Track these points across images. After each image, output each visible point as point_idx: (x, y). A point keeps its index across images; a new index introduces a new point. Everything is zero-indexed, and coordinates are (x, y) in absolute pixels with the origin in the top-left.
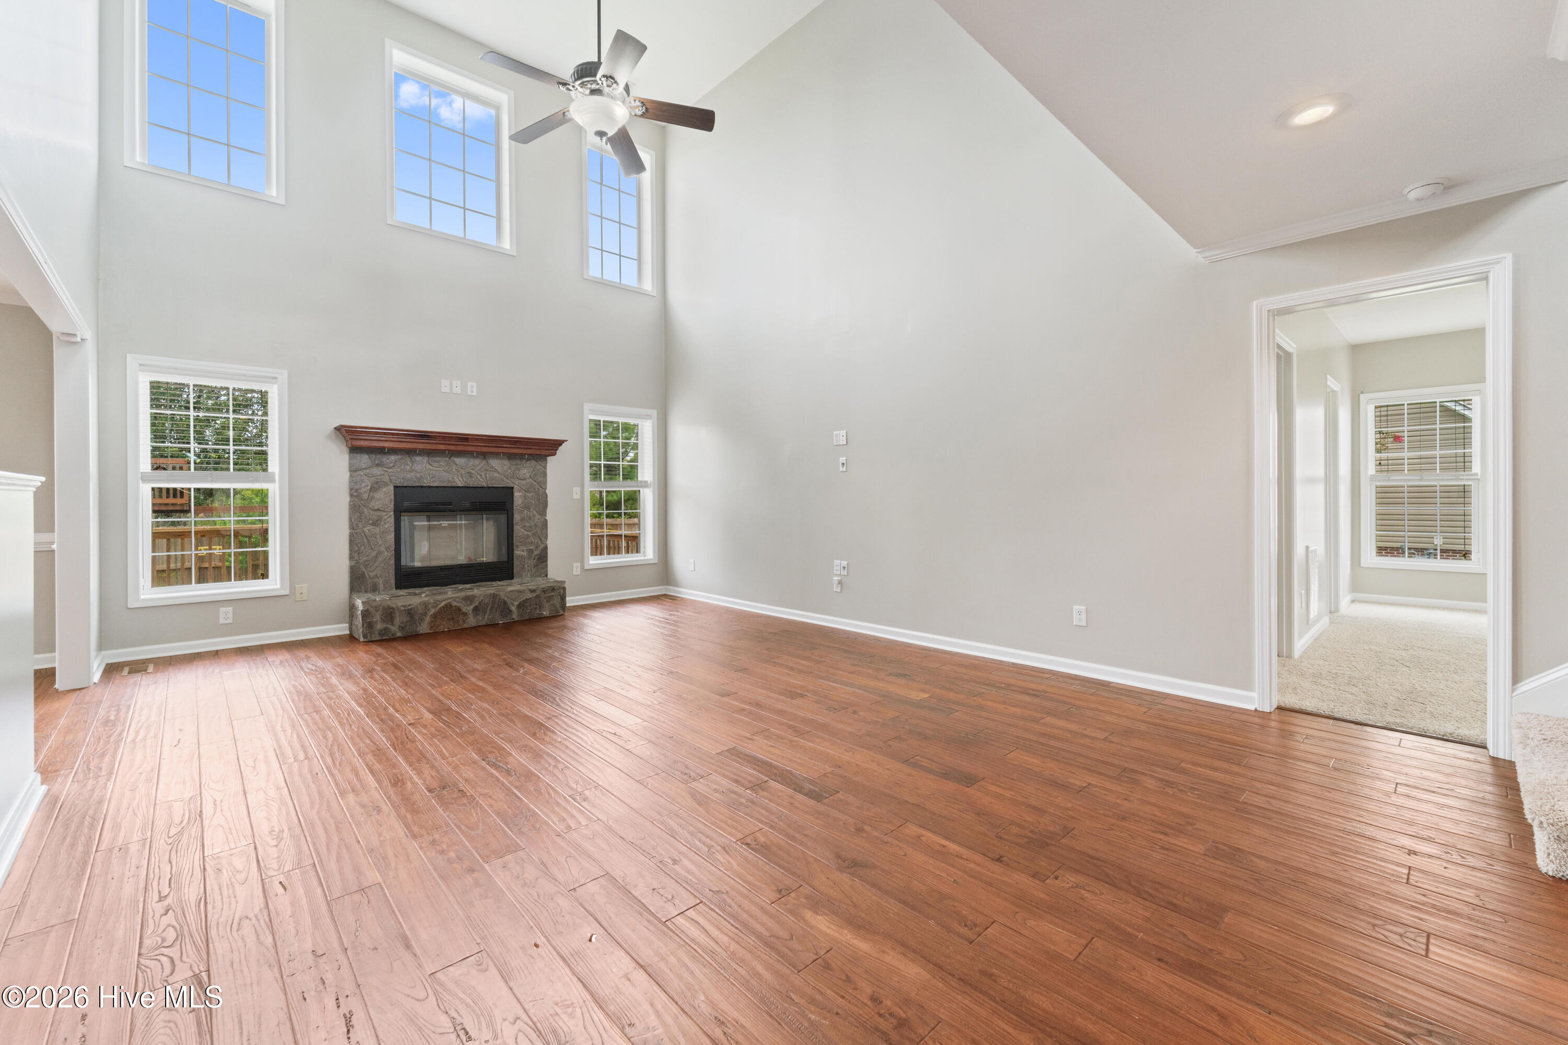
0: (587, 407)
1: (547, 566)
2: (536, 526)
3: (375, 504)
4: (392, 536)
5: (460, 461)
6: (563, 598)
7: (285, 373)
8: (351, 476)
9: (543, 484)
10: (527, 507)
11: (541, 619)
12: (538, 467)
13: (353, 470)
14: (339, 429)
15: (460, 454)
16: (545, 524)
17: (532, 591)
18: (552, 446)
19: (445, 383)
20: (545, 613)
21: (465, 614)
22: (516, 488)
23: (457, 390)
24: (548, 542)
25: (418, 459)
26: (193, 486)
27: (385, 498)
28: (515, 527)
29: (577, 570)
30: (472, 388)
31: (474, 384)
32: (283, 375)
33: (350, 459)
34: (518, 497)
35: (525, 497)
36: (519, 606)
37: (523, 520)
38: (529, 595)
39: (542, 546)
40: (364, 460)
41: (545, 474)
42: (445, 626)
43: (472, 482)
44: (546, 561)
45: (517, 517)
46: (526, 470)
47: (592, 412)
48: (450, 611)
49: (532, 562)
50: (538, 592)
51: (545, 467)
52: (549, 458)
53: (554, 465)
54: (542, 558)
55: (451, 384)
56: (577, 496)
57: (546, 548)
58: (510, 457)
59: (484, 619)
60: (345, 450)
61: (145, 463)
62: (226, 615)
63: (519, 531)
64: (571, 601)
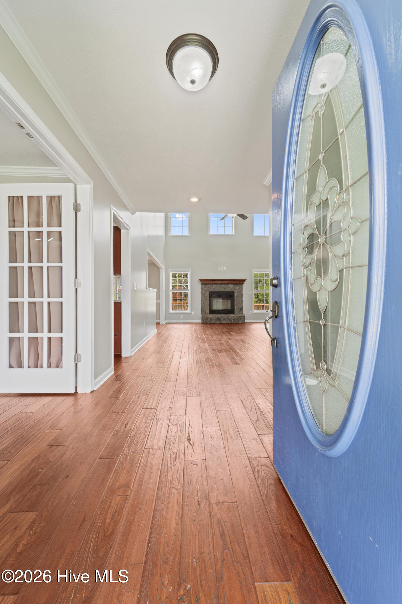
0: (253, 270)
1: (242, 311)
2: (240, 301)
3: (206, 296)
4: (209, 302)
5: (222, 286)
6: (244, 319)
7: (191, 269)
8: (202, 290)
9: (242, 290)
10: (237, 296)
11: (238, 323)
12: (240, 287)
13: (202, 288)
14: (199, 279)
15: (222, 284)
16: (242, 301)
17: (237, 317)
18: (243, 281)
19: (219, 268)
20: (240, 322)
21: (222, 320)
22: (235, 292)
23: (222, 269)
24: (243, 305)
25: (214, 285)
26: (177, 292)
27: (207, 294)
28: (235, 301)
29: (250, 313)
30: (225, 269)
31: (226, 268)
32: (190, 270)
33: (201, 286)
34: (236, 294)
35: (237, 294)
36: (233, 320)
37: (236, 299)
38: (236, 317)
39: (241, 306)
40: (204, 286)
41: (242, 288)
42: (218, 322)
43: (225, 291)
44: (242, 310)
45: (235, 299)
46: (237, 287)
47: (255, 271)
48: (218, 319)
49: (239, 310)
50: (238, 317)
51: (242, 286)
52: (243, 284)
53: (245, 286)
54: (241, 309)
55: (221, 268)
56: (250, 294)
57: (242, 307)
58: (234, 284)
59: (226, 322)
60: (201, 284)
61: (171, 288)
62: (182, 316)
63: (236, 302)
64: (246, 321)
